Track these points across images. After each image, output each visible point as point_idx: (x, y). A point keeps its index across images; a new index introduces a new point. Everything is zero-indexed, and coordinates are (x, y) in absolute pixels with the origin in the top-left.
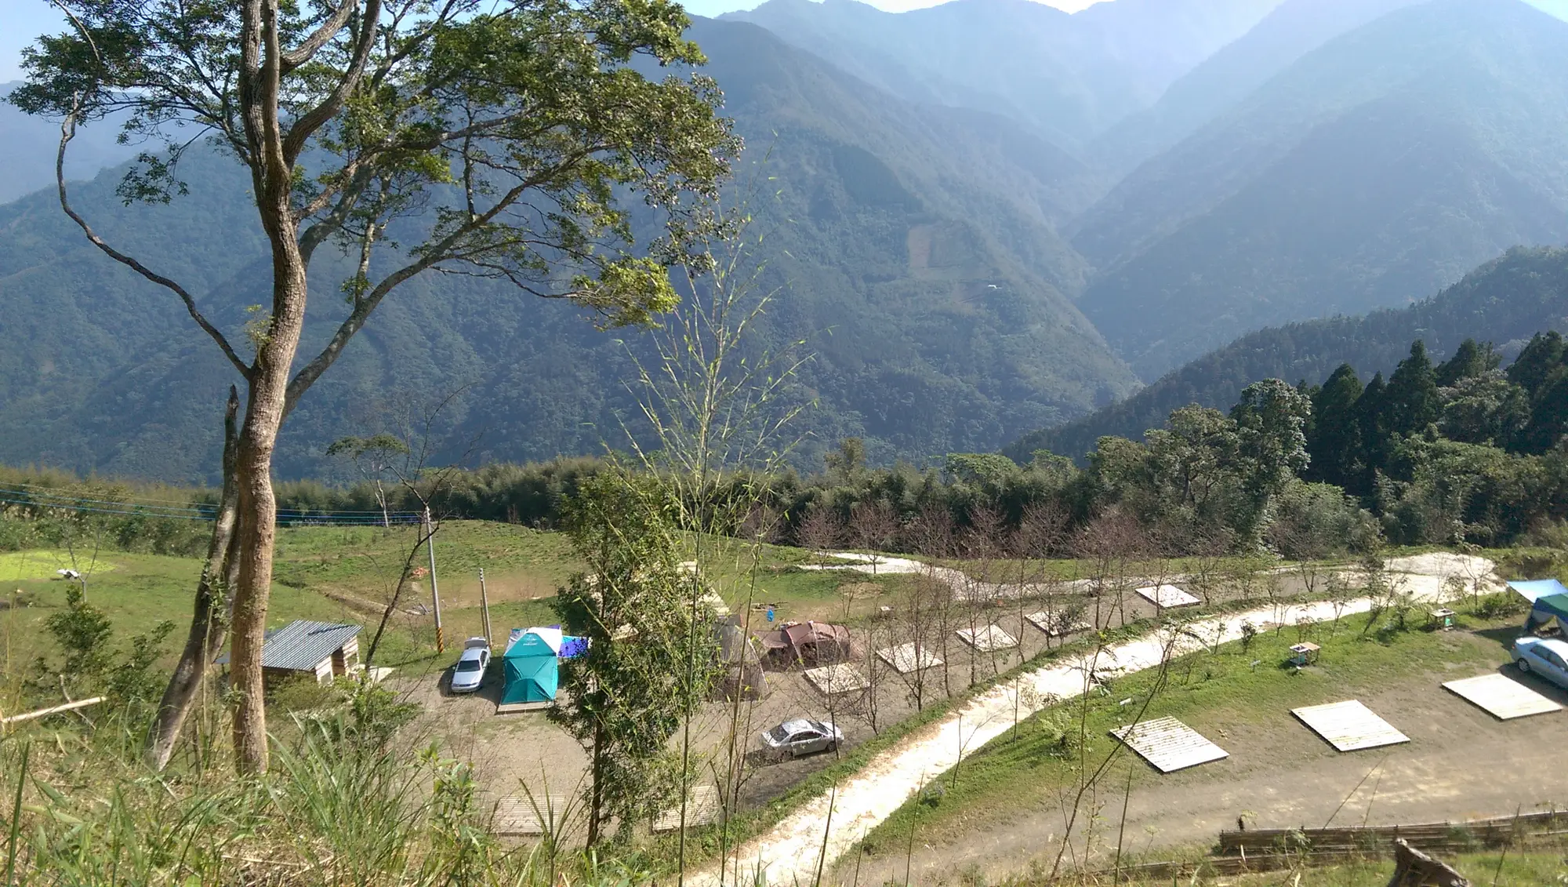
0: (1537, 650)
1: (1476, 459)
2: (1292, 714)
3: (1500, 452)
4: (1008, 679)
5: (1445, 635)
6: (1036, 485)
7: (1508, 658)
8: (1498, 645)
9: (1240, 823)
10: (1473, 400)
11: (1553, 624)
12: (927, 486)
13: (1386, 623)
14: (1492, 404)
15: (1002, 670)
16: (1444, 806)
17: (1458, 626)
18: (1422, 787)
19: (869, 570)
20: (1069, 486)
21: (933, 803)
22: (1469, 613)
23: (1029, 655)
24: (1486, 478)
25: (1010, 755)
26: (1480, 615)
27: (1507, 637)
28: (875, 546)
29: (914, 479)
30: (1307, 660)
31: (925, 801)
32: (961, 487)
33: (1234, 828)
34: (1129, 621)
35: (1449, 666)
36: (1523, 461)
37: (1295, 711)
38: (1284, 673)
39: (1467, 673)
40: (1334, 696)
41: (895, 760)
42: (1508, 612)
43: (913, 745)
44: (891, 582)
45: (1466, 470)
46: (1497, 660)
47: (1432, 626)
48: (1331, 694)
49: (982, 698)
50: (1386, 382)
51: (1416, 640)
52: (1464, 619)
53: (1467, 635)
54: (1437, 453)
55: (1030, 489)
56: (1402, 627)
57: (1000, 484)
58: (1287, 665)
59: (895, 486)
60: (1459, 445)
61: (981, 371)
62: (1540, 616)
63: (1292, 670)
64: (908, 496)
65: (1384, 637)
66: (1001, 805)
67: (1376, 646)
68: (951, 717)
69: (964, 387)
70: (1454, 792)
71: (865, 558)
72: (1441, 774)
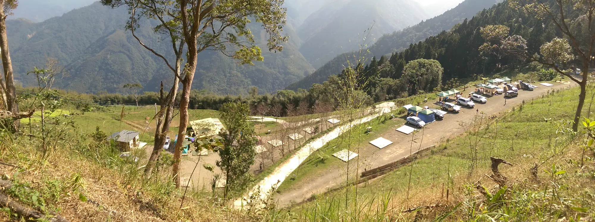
0: (411, 119)
1: (387, 81)
2: (369, 143)
3: (391, 79)
4: (304, 146)
5: (394, 119)
6: (299, 97)
7: (406, 122)
8: (403, 119)
9: (365, 169)
10: (385, 69)
11: (412, 113)
12: (274, 98)
13: (383, 119)
14: (388, 69)
15: (302, 144)
16: (402, 154)
17: (396, 117)
18: (397, 152)
19: (261, 121)
20: (306, 96)
21: (294, 179)
22: (397, 114)
23: (307, 139)
24: (389, 85)
25: (310, 164)
26: (399, 114)
27: (405, 117)
28: (262, 114)
29: (270, 97)
30: (370, 130)
31: (291, 179)
32: (282, 98)
33: (364, 171)
34: (328, 128)
35: (396, 126)
36: (395, 81)
37: (370, 142)
38: (365, 134)
39: (400, 126)
40: (376, 137)
41: (280, 169)
42: (403, 113)
43: (284, 165)
44: (267, 124)
45: (386, 84)
46: (404, 123)
47: (391, 118)
48: (375, 137)
49: (299, 152)
50: (369, 66)
51: (389, 122)
52: (396, 115)
53: (398, 119)
54: (381, 81)
55: (298, 98)
56: (386, 120)
57: (291, 98)
58: (366, 132)
59: (265, 99)
60: (384, 79)
61: (279, 68)
62: (409, 112)
63: (367, 133)
64: (269, 102)
65: (383, 122)
66: (311, 176)
67: (382, 125)
68: (292, 157)
69: (275, 73)
70: (403, 151)
71: (260, 118)
72: (400, 148)
